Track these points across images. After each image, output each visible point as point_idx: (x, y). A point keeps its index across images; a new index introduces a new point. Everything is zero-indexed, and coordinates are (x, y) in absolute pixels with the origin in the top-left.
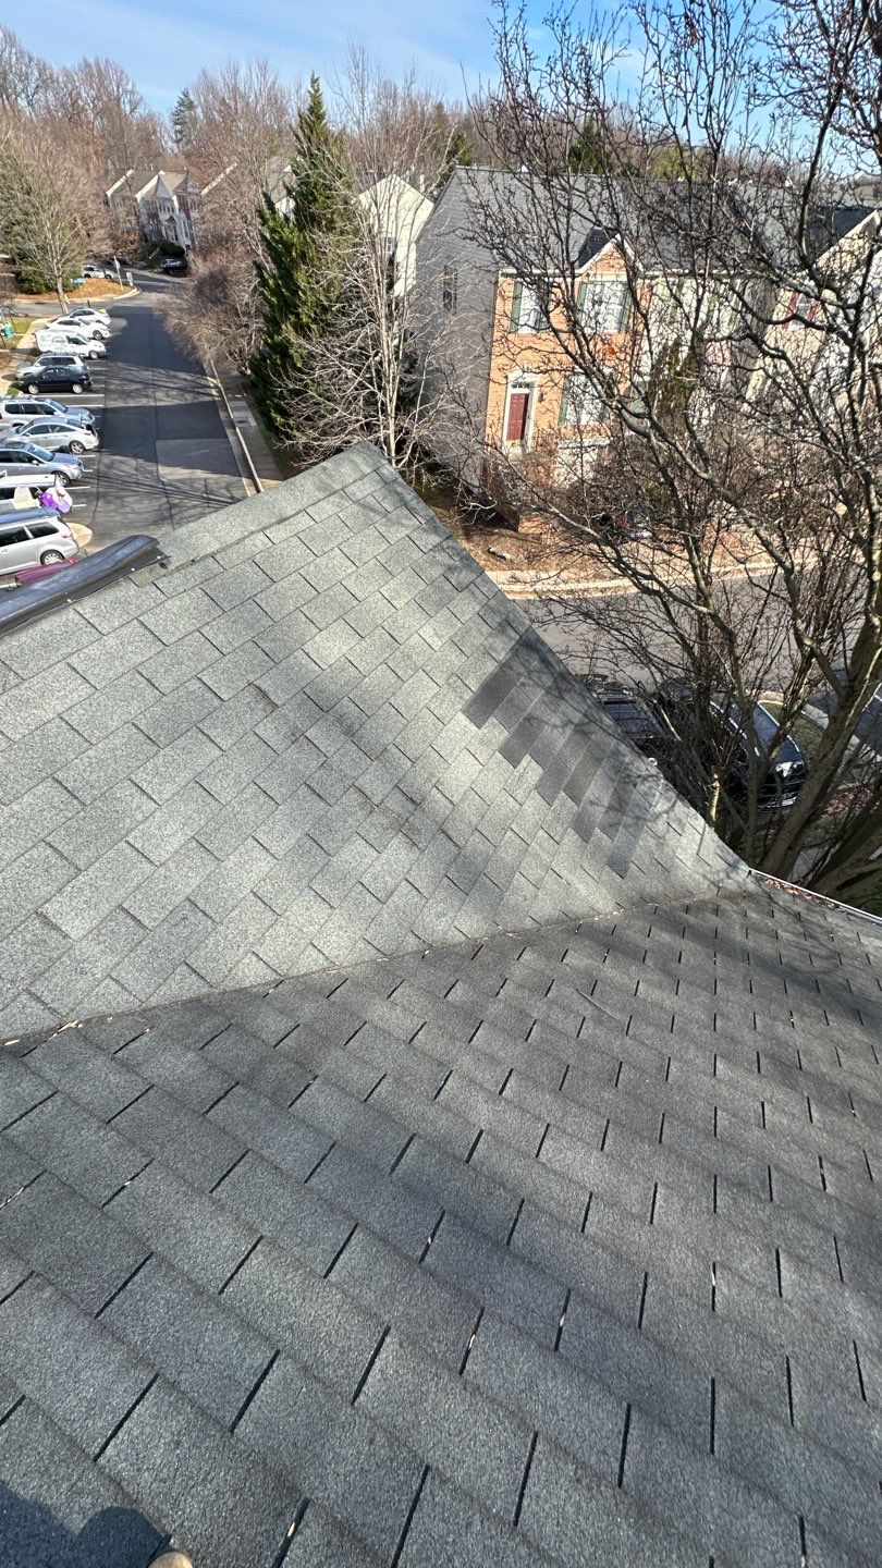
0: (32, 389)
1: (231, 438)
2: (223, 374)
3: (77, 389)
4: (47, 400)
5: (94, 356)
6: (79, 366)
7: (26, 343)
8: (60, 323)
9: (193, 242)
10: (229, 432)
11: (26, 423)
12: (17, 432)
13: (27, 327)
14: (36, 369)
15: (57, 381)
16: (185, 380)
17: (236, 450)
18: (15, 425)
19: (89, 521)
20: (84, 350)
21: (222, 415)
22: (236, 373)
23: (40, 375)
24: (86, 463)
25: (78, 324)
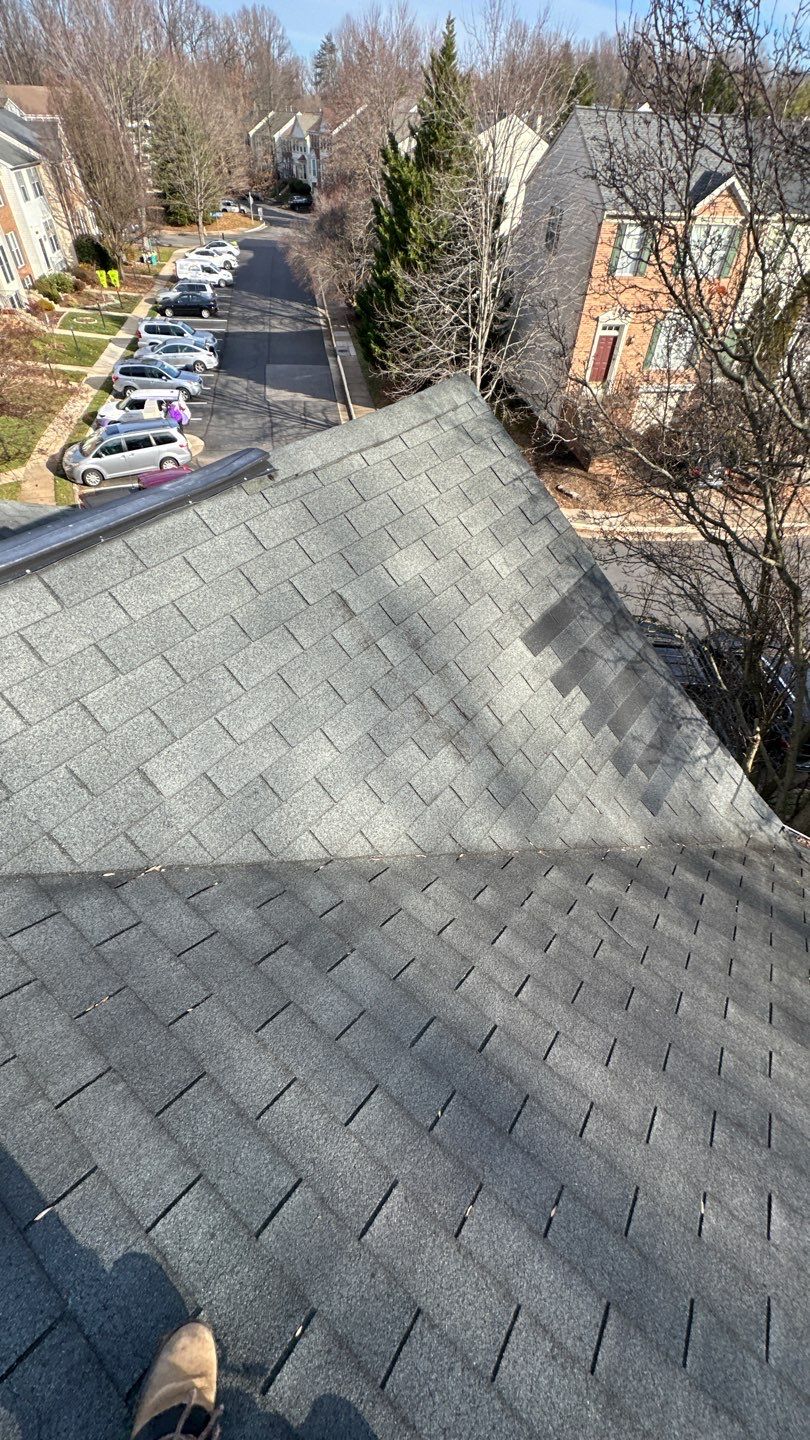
0: (168, 312)
1: (332, 366)
2: (332, 306)
3: (205, 314)
4: (180, 323)
5: (222, 284)
6: (209, 293)
7: (167, 271)
8: (197, 253)
9: (319, 180)
10: (330, 359)
11: (160, 342)
12: (153, 350)
13: (170, 255)
14: (173, 294)
15: (189, 307)
16: (298, 309)
17: (335, 377)
18: (151, 344)
19: (202, 433)
20: (214, 278)
21: (327, 343)
22: (343, 305)
23: (176, 301)
24: (205, 382)
25: (212, 255)
